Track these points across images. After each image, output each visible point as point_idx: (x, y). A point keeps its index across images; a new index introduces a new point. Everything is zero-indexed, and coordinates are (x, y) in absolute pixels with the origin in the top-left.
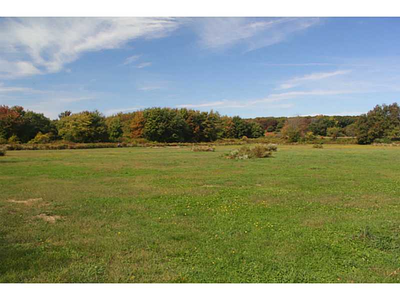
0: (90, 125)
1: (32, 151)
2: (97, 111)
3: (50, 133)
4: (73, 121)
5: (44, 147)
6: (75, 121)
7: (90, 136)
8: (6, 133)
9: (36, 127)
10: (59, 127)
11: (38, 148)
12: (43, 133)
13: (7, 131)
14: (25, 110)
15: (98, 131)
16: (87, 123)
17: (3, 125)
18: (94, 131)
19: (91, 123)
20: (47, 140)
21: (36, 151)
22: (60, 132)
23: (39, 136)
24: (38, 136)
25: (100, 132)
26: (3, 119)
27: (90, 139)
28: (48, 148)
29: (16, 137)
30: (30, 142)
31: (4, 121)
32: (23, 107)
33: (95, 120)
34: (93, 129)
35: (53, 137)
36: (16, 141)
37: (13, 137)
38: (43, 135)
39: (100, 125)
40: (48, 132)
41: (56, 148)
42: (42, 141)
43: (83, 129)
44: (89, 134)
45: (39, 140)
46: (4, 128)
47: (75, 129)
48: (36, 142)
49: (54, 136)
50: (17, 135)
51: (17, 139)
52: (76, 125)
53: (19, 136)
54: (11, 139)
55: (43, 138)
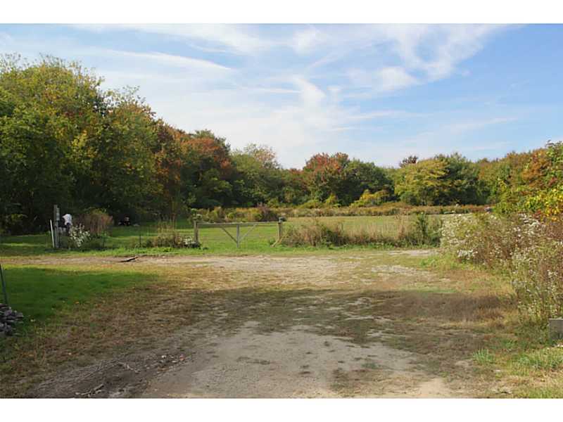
0: (443, 178)
1: (349, 217)
2: (457, 154)
3: (383, 191)
4: (416, 172)
5: (364, 212)
6: (419, 171)
7: (442, 195)
8: (323, 193)
9: (363, 183)
10: (396, 181)
11: (356, 213)
12: (372, 191)
13: (323, 190)
14: (350, 158)
15: (457, 187)
16: (438, 174)
17: (318, 181)
18: (449, 187)
19: (443, 174)
20: (378, 202)
21: (352, 217)
22: (398, 189)
23: (366, 196)
24: (364, 196)
25: (459, 189)
26: (318, 173)
27: (443, 199)
28: (369, 213)
29: (336, 199)
30: (352, 204)
31: (320, 175)
32: (347, 154)
33: (453, 169)
34: (448, 183)
35: (387, 197)
36: (334, 203)
37: (331, 197)
38: (372, 195)
39: (461, 178)
40: (379, 190)
41: (380, 214)
42: (368, 203)
43: (430, 183)
44: (439, 192)
45: (365, 201)
46: (320, 185)
47: (418, 184)
48: (361, 204)
49: (388, 195)
50: (337, 195)
51: (335, 201)
52: (420, 178)
53: (339, 196)
54: (328, 200)
55: (371, 199)
